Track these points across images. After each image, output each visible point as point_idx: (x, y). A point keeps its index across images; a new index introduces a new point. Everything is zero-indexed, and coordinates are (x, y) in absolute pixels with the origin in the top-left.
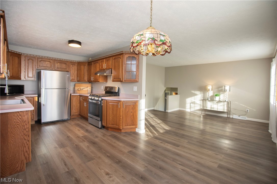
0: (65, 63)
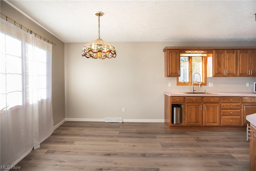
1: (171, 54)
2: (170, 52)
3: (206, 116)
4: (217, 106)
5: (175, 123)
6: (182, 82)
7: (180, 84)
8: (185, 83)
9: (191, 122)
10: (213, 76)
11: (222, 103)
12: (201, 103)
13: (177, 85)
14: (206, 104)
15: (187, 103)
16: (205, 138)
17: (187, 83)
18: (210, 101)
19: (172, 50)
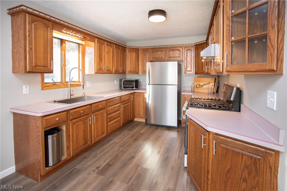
0: (178, 50)
1: (35, 25)
2: (32, 20)
3: (95, 129)
4: (104, 112)
5: (51, 164)
6: (51, 83)
7: (47, 86)
8: (55, 84)
9: (78, 148)
10: (95, 73)
11: (109, 107)
12: (89, 114)
13: (42, 89)
14: (94, 114)
15: (71, 120)
16: (104, 161)
17: (59, 84)
18: (99, 108)
19: (38, 18)
